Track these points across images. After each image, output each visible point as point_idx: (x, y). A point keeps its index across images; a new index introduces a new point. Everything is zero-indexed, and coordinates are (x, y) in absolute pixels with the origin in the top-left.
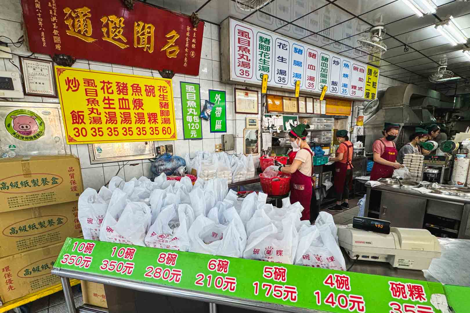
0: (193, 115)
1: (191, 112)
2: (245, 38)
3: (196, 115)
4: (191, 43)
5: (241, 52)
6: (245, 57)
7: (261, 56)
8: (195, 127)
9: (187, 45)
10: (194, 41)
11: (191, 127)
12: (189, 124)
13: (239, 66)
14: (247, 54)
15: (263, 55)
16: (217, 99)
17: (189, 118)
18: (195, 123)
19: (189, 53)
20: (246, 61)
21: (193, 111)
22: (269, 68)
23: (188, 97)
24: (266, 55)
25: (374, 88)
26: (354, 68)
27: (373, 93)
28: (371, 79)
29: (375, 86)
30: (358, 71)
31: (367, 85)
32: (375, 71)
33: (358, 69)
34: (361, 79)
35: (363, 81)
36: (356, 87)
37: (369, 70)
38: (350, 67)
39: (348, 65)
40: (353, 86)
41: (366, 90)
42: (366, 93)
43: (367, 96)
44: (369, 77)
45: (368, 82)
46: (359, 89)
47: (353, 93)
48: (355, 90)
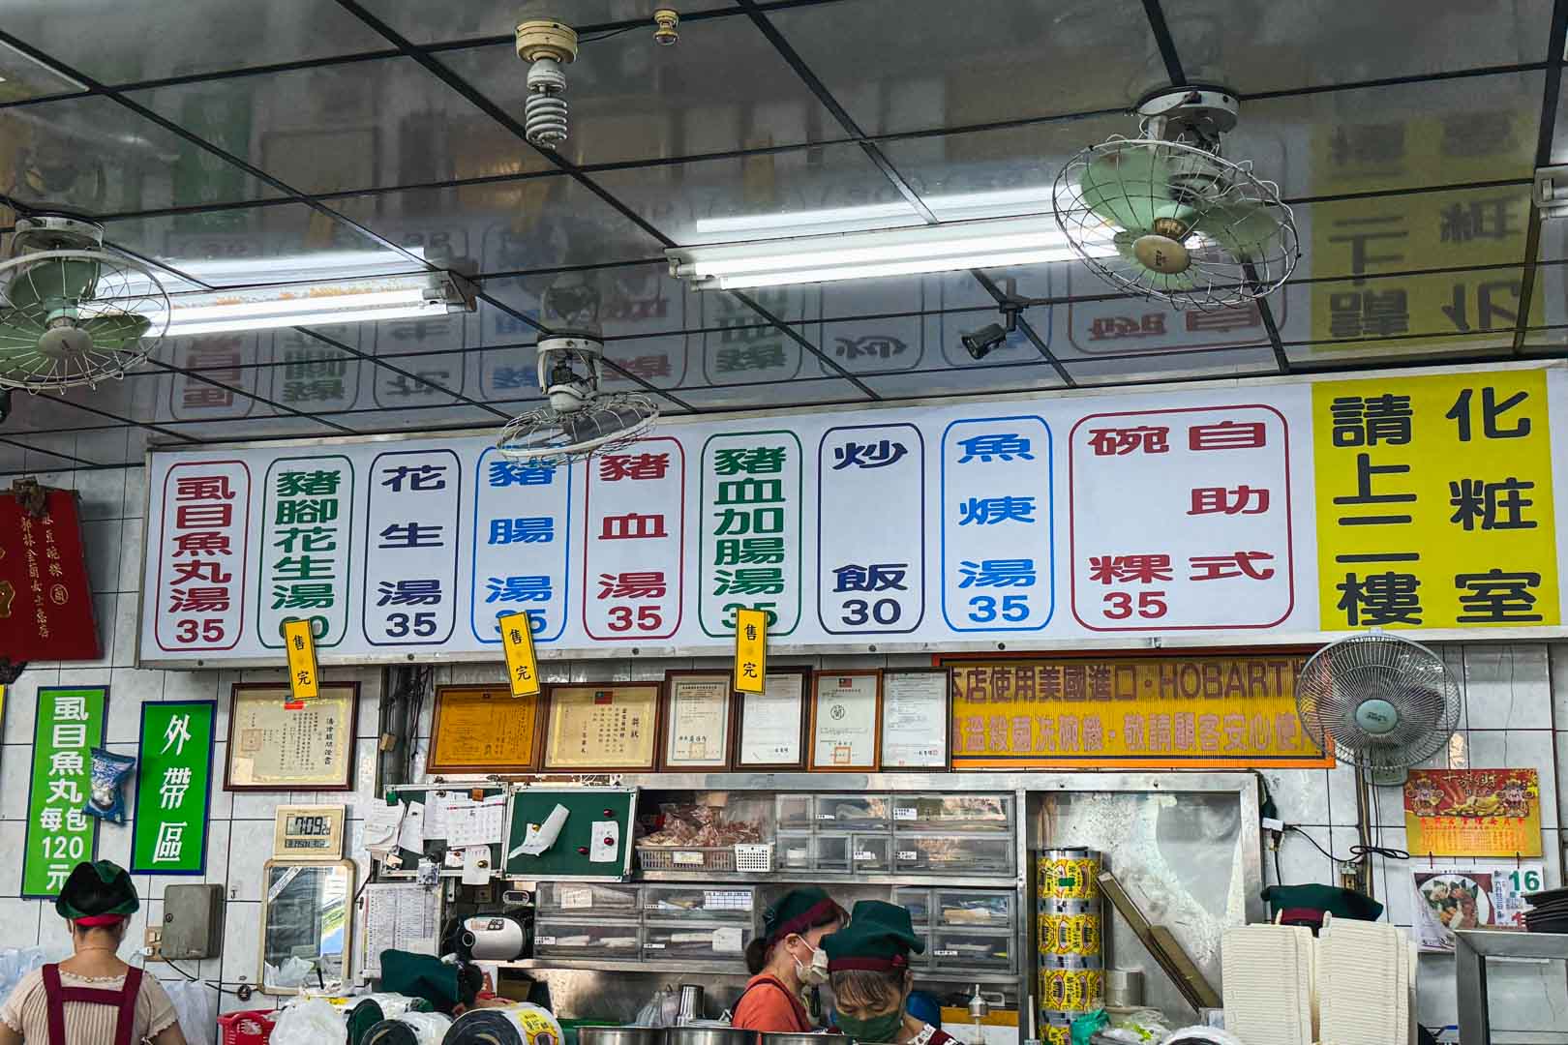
0: (63, 804)
1: (60, 792)
2: (213, 501)
3: (76, 806)
4: (43, 563)
5: (187, 557)
6: (206, 571)
7: (289, 549)
8: (66, 851)
9: (34, 572)
10: (51, 554)
11: (54, 848)
12: (47, 841)
13: (173, 610)
14: (218, 557)
15: (298, 543)
16: (172, 737)
17: (50, 819)
18: (70, 836)
19: (45, 593)
20: (208, 584)
21: (67, 790)
22: (329, 587)
23: (56, 739)
24: (314, 537)
25: (1501, 526)
26: (1102, 442)
27: (1496, 573)
28: (1405, 469)
29: (1502, 515)
30: (1165, 449)
31: (1343, 521)
32: (1466, 394)
33: (1162, 439)
34: (1221, 494)
35: (1264, 505)
36: (1165, 560)
37: (1345, 411)
38: (1038, 448)
39: (1010, 438)
40: (1119, 560)
41: (1340, 559)
42: (1350, 587)
43: (1361, 605)
44: (1363, 459)
45: (1365, 496)
46: (1205, 571)
47: (1128, 612)
48: (1156, 585)
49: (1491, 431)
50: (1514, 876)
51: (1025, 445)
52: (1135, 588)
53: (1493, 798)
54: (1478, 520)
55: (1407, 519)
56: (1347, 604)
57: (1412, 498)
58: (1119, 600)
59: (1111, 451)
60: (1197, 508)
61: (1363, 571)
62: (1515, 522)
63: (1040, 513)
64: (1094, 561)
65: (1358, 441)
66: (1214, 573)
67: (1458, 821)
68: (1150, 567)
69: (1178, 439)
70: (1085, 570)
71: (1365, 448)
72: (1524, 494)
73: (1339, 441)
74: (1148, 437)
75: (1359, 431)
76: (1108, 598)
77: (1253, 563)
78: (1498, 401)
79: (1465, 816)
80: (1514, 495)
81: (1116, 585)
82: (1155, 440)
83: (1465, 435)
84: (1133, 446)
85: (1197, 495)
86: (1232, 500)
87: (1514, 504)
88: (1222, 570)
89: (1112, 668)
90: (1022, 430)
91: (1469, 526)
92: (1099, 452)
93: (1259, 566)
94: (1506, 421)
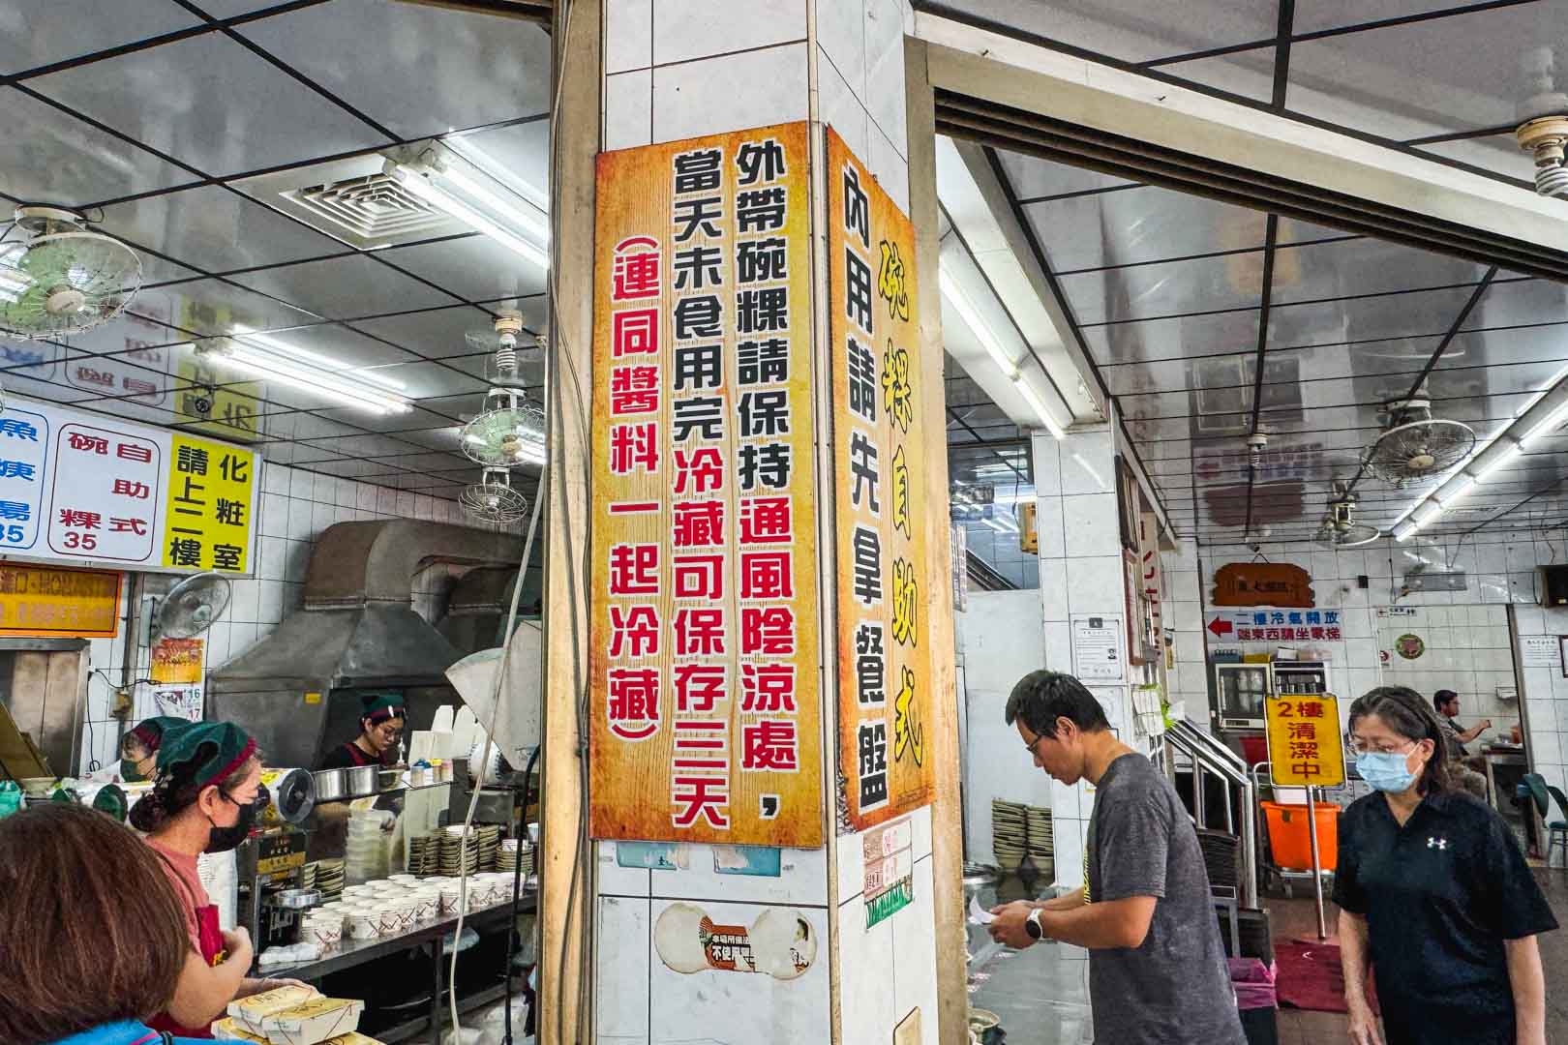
25: (232, 523)
26: (76, 441)
27: (228, 546)
28: (202, 488)
29: (233, 518)
30: (106, 453)
31: (178, 510)
32: (227, 457)
33: (105, 447)
34: (128, 484)
35: (146, 495)
36: (98, 517)
37: (184, 451)
38: (40, 435)
39: (26, 425)
40: (75, 513)
41: (174, 529)
42: (175, 544)
43: (179, 554)
44: (188, 479)
45: (186, 499)
46: (116, 526)
47: (77, 544)
48: (92, 531)
49: (234, 478)
50: (191, 692)
51: (33, 432)
52: (82, 531)
53: (186, 653)
54: (225, 519)
55: (200, 514)
56: (173, 553)
57: (203, 503)
58: (73, 537)
59: (79, 447)
60: (117, 491)
61: (182, 537)
62: (237, 523)
63: (36, 476)
64: (63, 511)
65: (186, 470)
66: (120, 528)
67: (172, 665)
68: (90, 520)
69: (112, 449)
70: (57, 516)
71: (189, 474)
72: (241, 510)
73: (180, 469)
74: (99, 444)
75: (188, 464)
76: (67, 535)
77: (138, 525)
78: (238, 463)
79: (174, 662)
80: (238, 510)
81: (72, 528)
82: (101, 446)
83: (225, 477)
84: (91, 447)
85: (118, 482)
86: (133, 489)
87: (238, 514)
88: (124, 527)
89: (14, 573)
90: (34, 422)
91: (221, 521)
92: (73, 446)
93: (140, 527)
94: (239, 474)
